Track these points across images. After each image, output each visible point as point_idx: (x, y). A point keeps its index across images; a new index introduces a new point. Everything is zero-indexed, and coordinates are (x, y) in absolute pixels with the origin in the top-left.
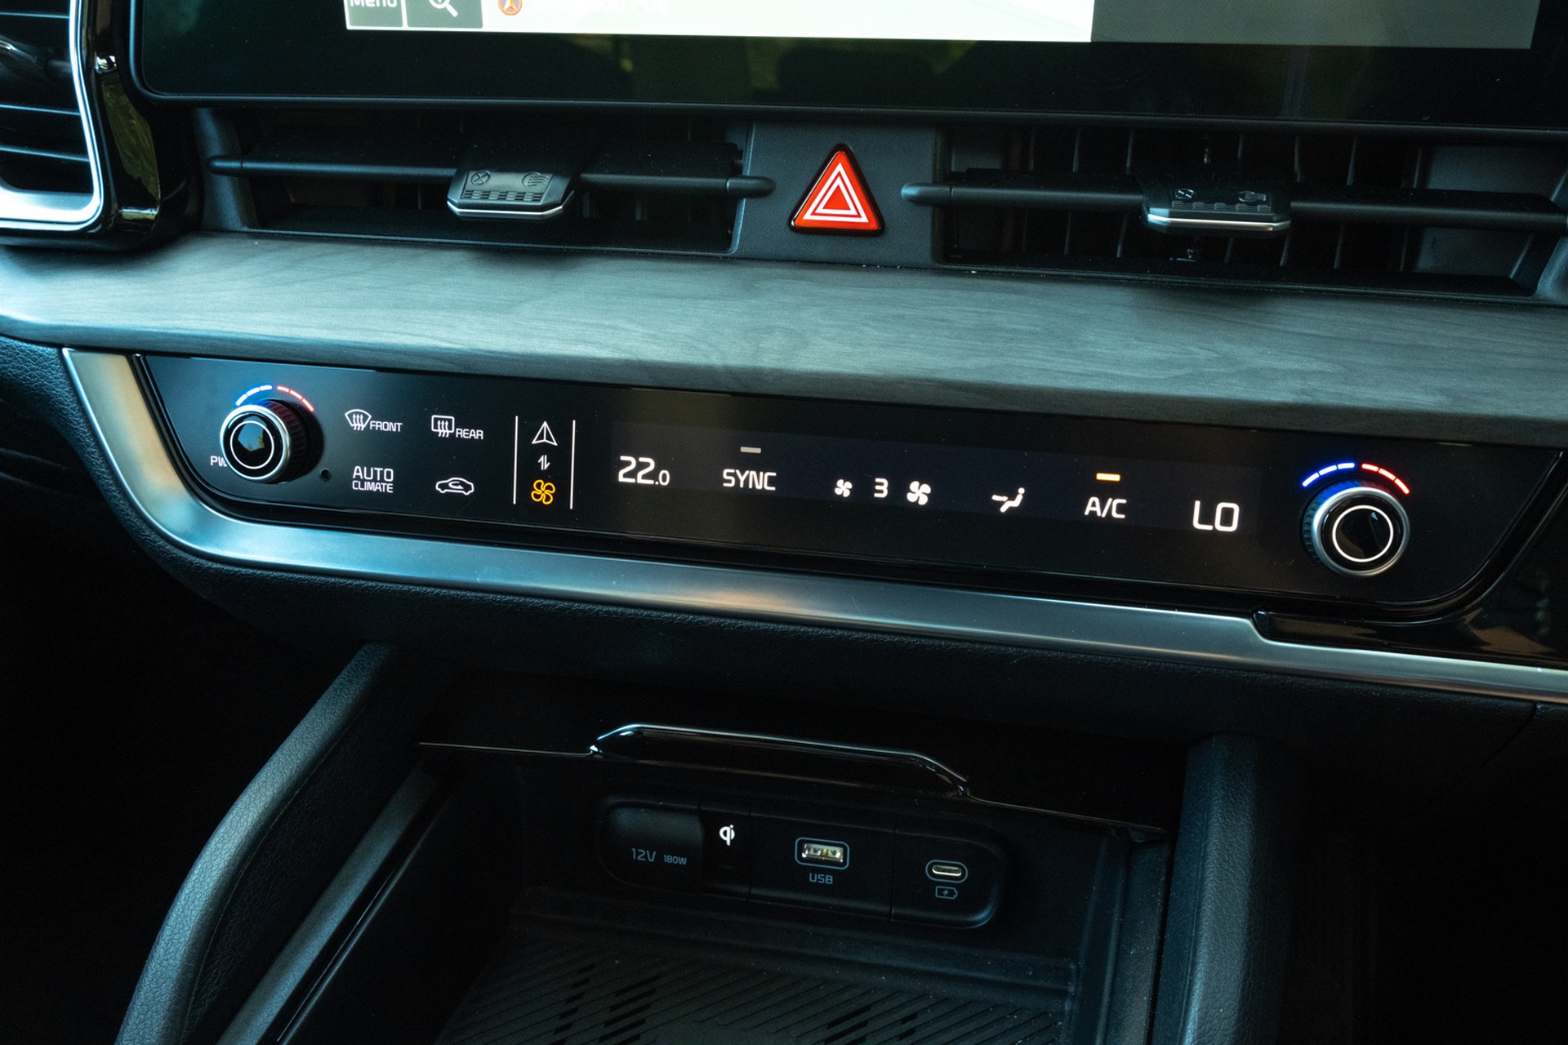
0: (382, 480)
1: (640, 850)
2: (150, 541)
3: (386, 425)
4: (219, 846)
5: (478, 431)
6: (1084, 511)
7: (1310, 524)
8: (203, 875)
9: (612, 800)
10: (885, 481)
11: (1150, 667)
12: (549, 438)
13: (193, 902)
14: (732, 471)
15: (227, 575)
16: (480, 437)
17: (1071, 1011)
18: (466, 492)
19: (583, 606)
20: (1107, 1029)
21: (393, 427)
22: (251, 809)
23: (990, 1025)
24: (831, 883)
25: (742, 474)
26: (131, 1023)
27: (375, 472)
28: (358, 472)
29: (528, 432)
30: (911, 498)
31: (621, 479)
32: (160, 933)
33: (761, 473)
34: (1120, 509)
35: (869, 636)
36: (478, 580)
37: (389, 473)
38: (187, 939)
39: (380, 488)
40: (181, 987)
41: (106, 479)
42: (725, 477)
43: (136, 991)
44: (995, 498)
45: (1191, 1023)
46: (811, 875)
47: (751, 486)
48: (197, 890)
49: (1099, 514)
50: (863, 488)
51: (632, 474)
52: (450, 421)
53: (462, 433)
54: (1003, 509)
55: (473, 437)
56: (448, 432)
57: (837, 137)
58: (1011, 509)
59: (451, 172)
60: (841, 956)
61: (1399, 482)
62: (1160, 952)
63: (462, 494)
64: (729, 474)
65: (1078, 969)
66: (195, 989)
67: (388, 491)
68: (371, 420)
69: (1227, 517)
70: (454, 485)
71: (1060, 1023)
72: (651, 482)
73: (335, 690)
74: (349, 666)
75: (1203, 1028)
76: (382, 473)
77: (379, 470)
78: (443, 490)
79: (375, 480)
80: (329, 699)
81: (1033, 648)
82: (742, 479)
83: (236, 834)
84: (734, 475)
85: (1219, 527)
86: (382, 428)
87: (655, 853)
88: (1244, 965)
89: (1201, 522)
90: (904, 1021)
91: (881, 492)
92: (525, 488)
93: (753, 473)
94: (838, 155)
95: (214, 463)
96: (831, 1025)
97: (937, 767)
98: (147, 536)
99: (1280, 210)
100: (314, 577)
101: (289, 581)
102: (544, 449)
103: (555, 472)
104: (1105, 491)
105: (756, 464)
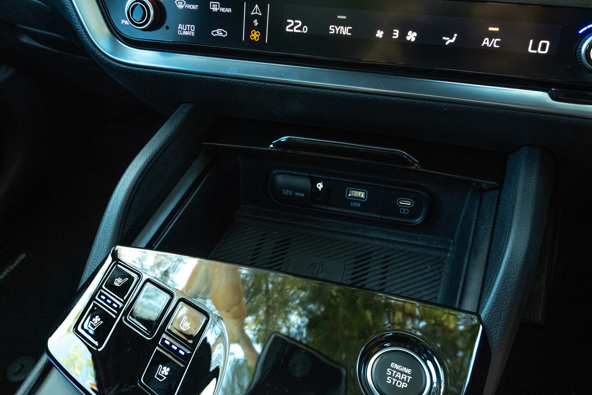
0: (190, 30)
1: (286, 190)
2: (99, 56)
3: (192, 6)
4: (130, 172)
5: (229, 9)
6: (482, 44)
7: (581, 49)
8: (124, 183)
9: (275, 172)
10: (398, 31)
11: (503, 112)
12: (258, 12)
13: (121, 192)
14: (334, 26)
15: (129, 70)
16: (230, 11)
17: (450, 257)
18: (224, 35)
19: (270, 84)
20: (470, 255)
21: (194, 7)
22: (141, 160)
23: (418, 260)
24: (359, 206)
25: (338, 28)
26: (99, 234)
27: (187, 27)
28: (180, 26)
29: (250, 9)
30: (408, 38)
31: (287, 30)
32: (109, 203)
33: (346, 27)
34: (497, 43)
35: (386, 98)
36: (228, 73)
37: (193, 27)
38: (119, 205)
39: (189, 34)
40: (118, 222)
41: (81, 30)
42: (331, 29)
43: (101, 223)
44: (444, 38)
45: (508, 248)
46: (351, 203)
47: (341, 33)
48: (122, 188)
49: (488, 46)
50: (388, 34)
51: (292, 28)
52: (218, 4)
53: (223, 10)
54: (447, 43)
55: (227, 12)
56: (217, 9)
58: (450, 43)
60: (362, 234)
62: (493, 228)
63: (222, 36)
64: (332, 28)
65: (454, 242)
66: (123, 223)
67: (192, 35)
68: (185, 4)
69: (544, 46)
70: (219, 32)
71: (445, 261)
72: (299, 31)
73: (171, 119)
74: (176, 111)
75: (514, 249)
76: (190, 27)
77: (189, 26)
78: (214, 34)
79: (187, 30)
80: (169, 123)
81: (454, 103)
82: (337, 30)
83: (136, 168)
84: (334, 28)
85: (540, 51)
86: (190, 8)
87: (292, 192)
88: (531, 228)
89: (532, 49)
90: (385, 257)
91: (395, 35)
92: (248, 33)
93: (342, 27)
95: (123, 23)
96: (357, 258)
97: (407, 156)
98: (97, 54)
100: (163, 71)
101: (153, 73)
102: (256, 16)
103: (260, 27)
104: (492, 35)
105: (344, 23)
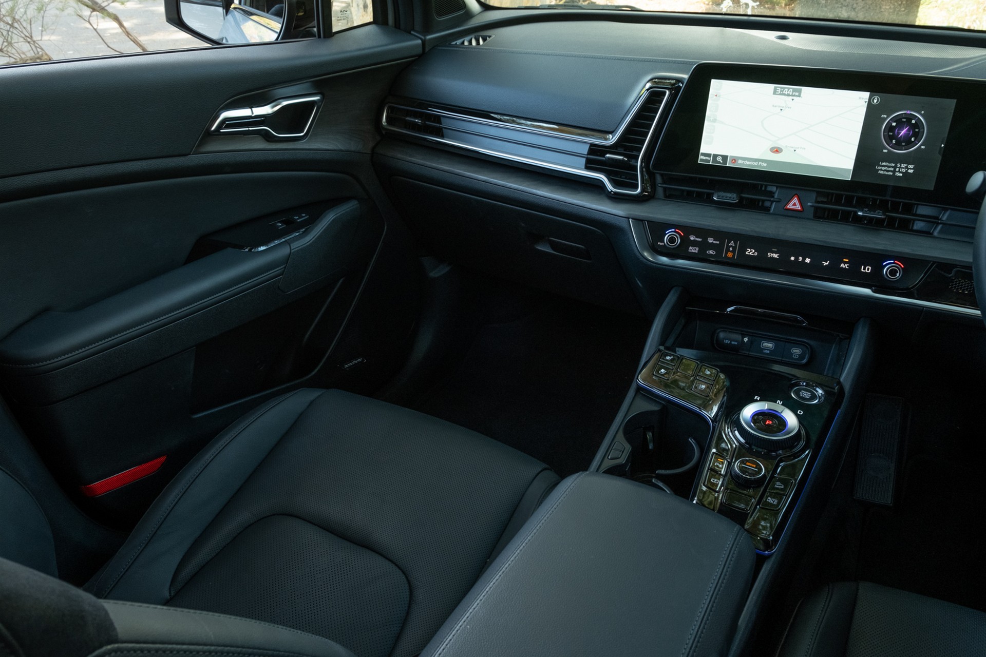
0: (695, 250)
1: (726, 341)
6: (840, 266)
7: (883, 271)
9: (720, 330)
10: (801, 258)
12: (733, 244)
16: (718, 243)
18: (713, 254)
19: (734, 278)
21: (699, 240)
24: (769, 352)
27: (694, 248)
28: (691, 248)
29: (729, 242)
30: (806, 261)
31: (747, 253)
34: (848, 266)
37: (697, 249)
39: (695, 252)
44: (823, 262)
46: (764, 350)
47: (773, 257)
49: (843, 267)
50: (797, 259)
51: (749, 253)
52: (712, 239)
53: (714, 242)
54: (824, 265)
55: (716, 243)
56: (712, 241)
57: (795, 192)
58: (826, 265)
59: (713, 191)
61: (902, 265)
64: (769, 254)
67: (697, 253)
68: (695, 238)
69: (868, 269)
70: (711, 252)
72: (753, 254)
78: (708, 253)
82: (772, 255)
85: (866, 271)
86: (697, 240)
87: (729, 342)
89: (863, 270)
91: (800, 260)
92: (726, 253)
93: (774, 254)
94: (796, 195)
95: (659, 244)
97: (801, 319)
99: (884, 214)
102: (731, 246)
103: (733, 251)
104: (845, 263)
105: (776, 253)
